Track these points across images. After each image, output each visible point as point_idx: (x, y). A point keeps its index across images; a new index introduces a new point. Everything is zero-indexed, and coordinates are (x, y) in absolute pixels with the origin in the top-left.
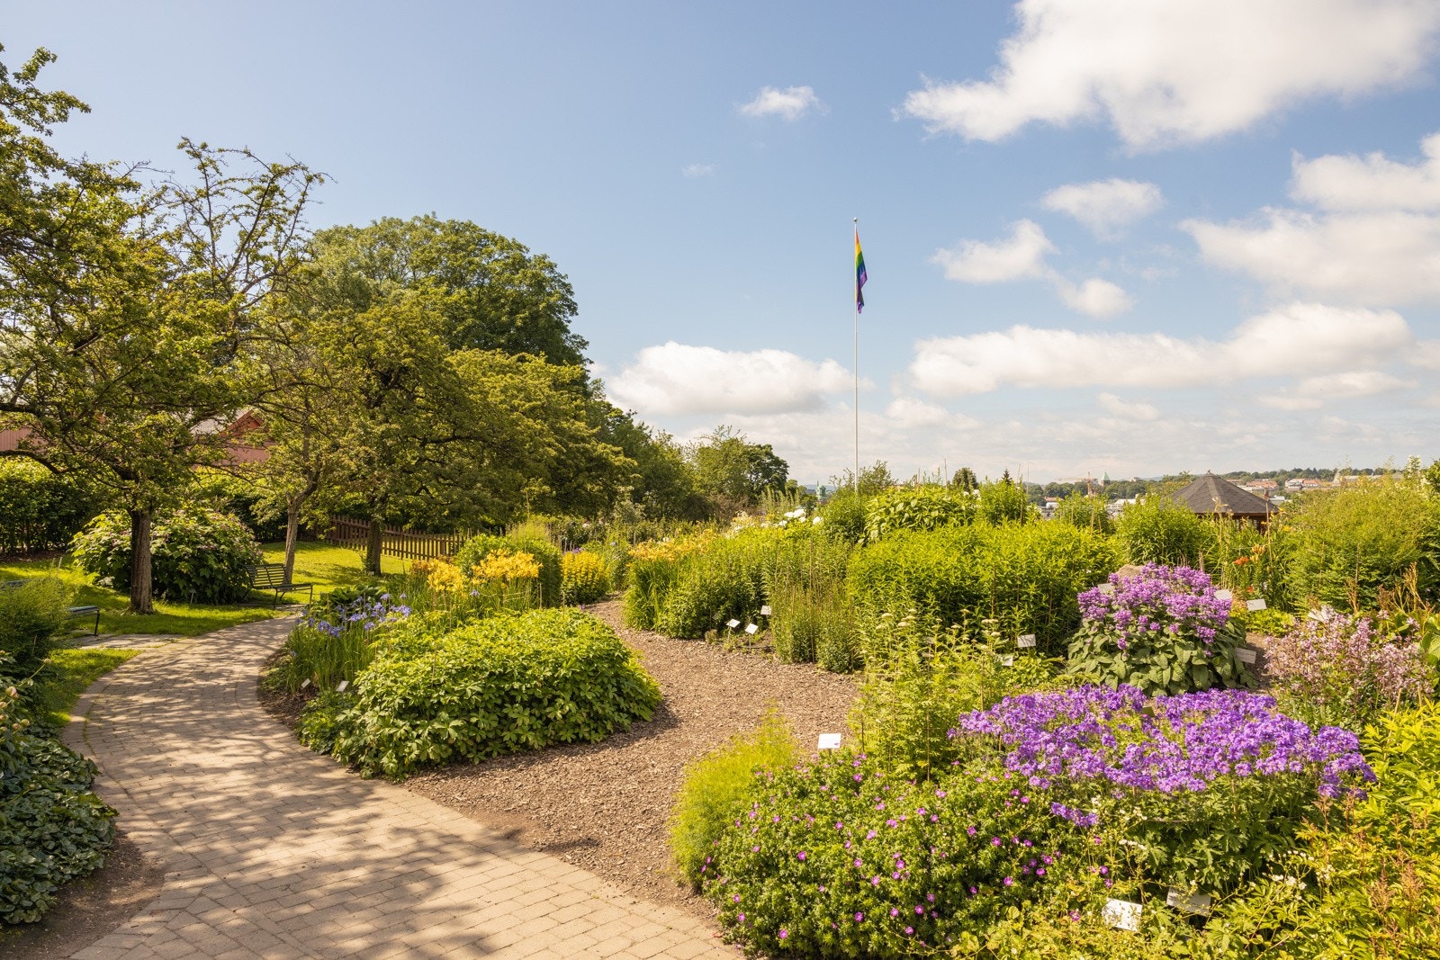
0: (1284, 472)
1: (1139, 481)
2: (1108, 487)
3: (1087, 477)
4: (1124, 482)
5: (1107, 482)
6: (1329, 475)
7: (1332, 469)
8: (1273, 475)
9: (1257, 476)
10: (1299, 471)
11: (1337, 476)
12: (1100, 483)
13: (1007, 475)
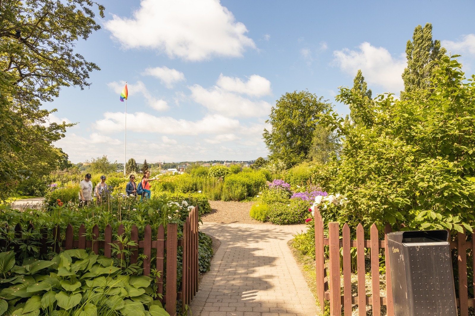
0: (212, 161)
1: (174, 163)
2: (165, 165)
3: (159, 162)
4: (170, 163)
5: (164, 163)
6: (222, 162)
7: (223, 161)
8: (209, 162)
9: (205, 162)
10: (216, 161)
11: (225, 162)
12: (162, 164)
13: (145, 161)
